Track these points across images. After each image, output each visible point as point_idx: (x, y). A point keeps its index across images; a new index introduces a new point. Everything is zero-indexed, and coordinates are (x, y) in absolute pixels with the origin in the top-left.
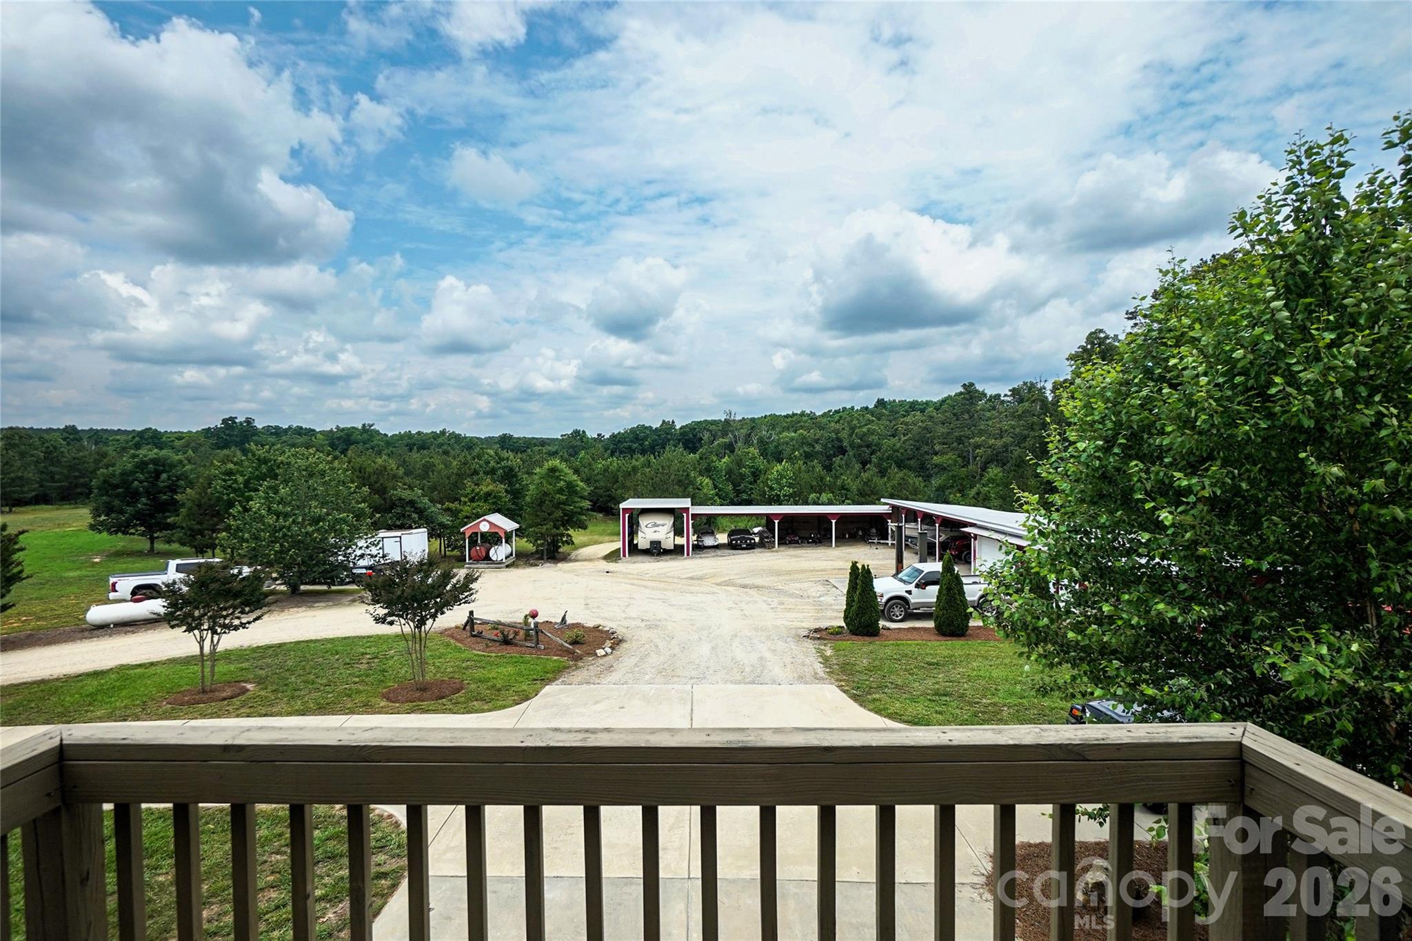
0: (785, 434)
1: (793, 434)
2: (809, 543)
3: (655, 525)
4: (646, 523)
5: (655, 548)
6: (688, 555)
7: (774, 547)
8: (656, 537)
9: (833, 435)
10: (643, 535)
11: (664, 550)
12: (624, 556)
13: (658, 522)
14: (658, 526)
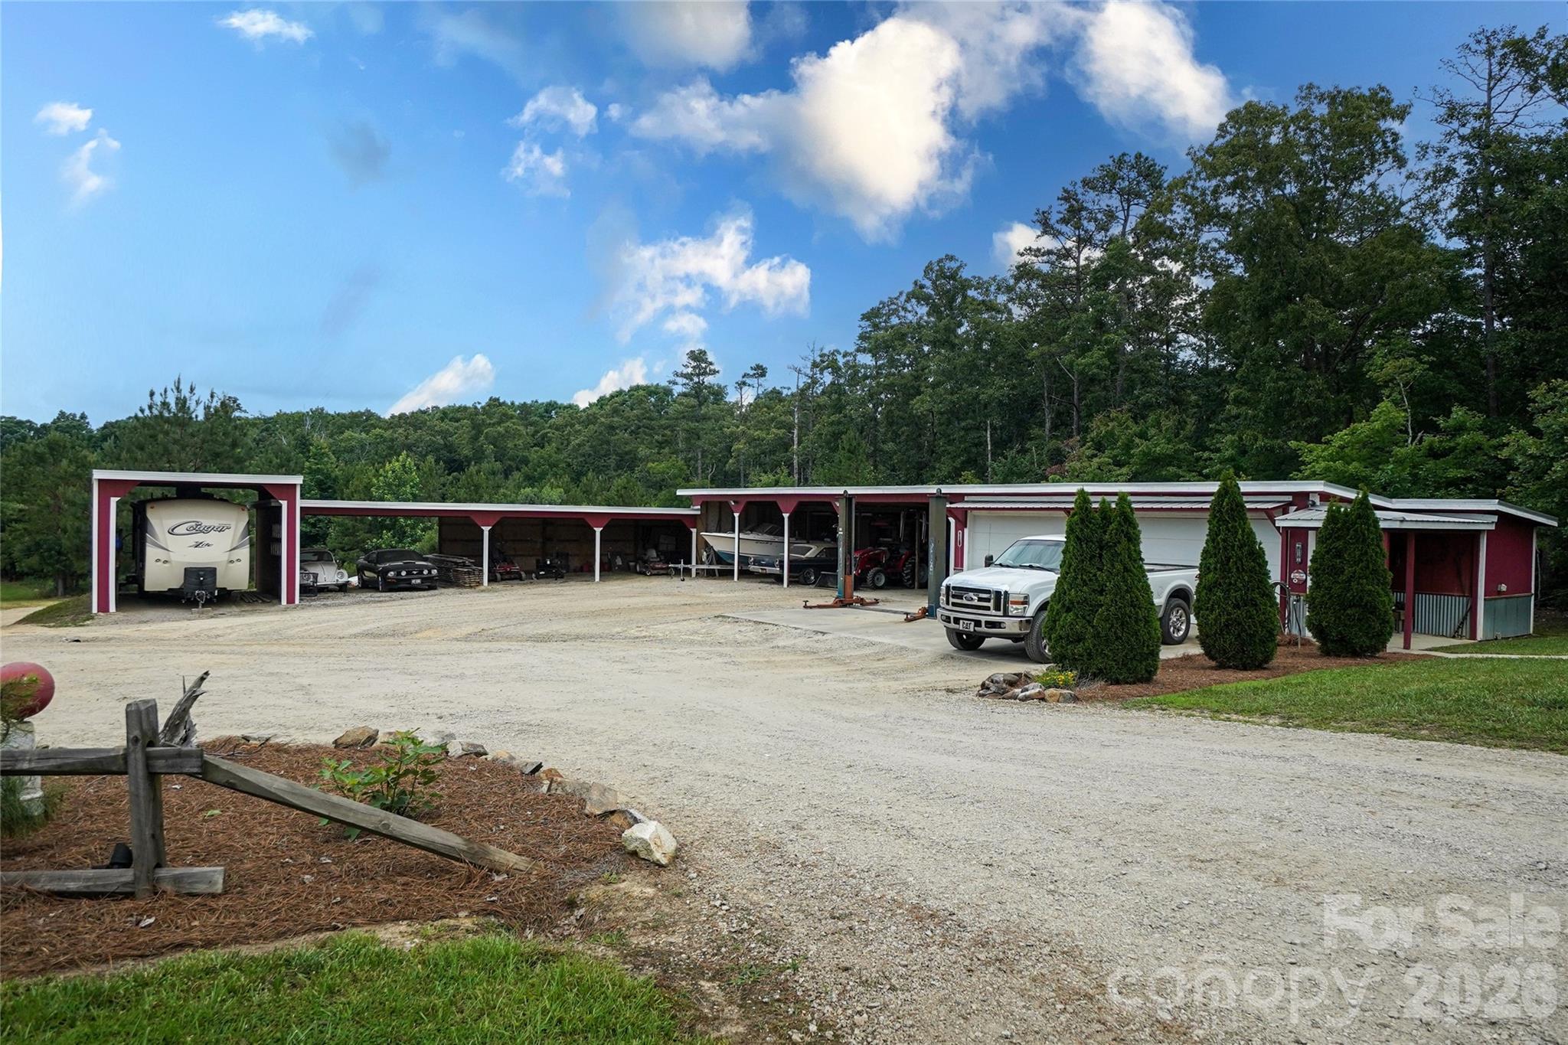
0: (347, 434)
1: (364, 435)
2: (538, 577)
3: (198, 529)
4: (171, 523)
5: (201, 585)
6: (291, 600)
7: (480, 583)
8: (200, 558)
9: (439, 440)
10: (161, 554)
11: (223, 590)
12: (103, 607)
13: (206, 522)
14: (207, 530)
